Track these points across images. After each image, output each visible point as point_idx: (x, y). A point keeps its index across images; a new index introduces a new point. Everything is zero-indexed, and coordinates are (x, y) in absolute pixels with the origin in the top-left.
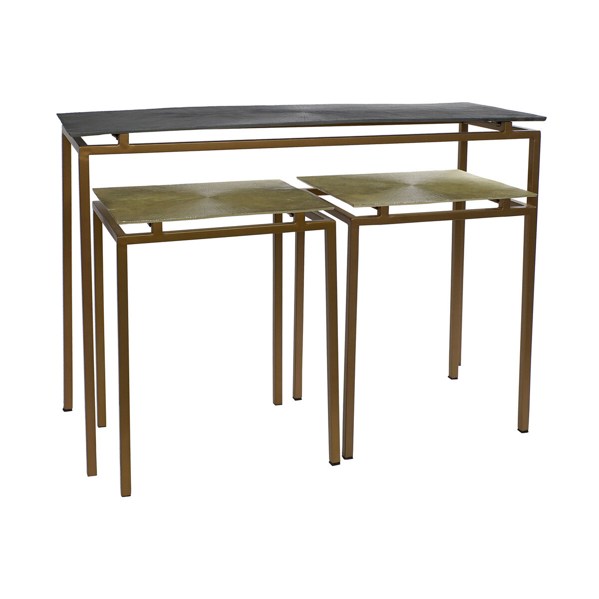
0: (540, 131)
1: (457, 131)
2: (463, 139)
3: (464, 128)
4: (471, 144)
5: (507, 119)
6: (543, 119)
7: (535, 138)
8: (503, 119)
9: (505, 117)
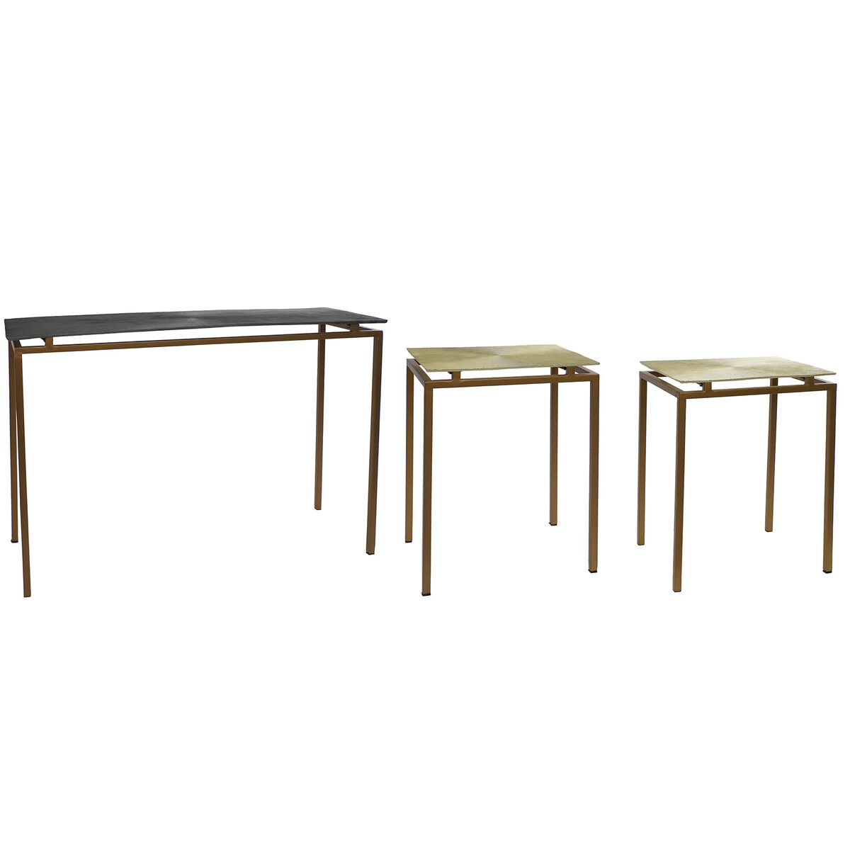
0: (382, 331)
1: (317, 331)
2: (322, 337)
3: (322, 328)
4: (328, 342)
5: (355, 322)
6: (385, 321)
7: (378, 337)
8: (352, 322)
9: (353, 320)
